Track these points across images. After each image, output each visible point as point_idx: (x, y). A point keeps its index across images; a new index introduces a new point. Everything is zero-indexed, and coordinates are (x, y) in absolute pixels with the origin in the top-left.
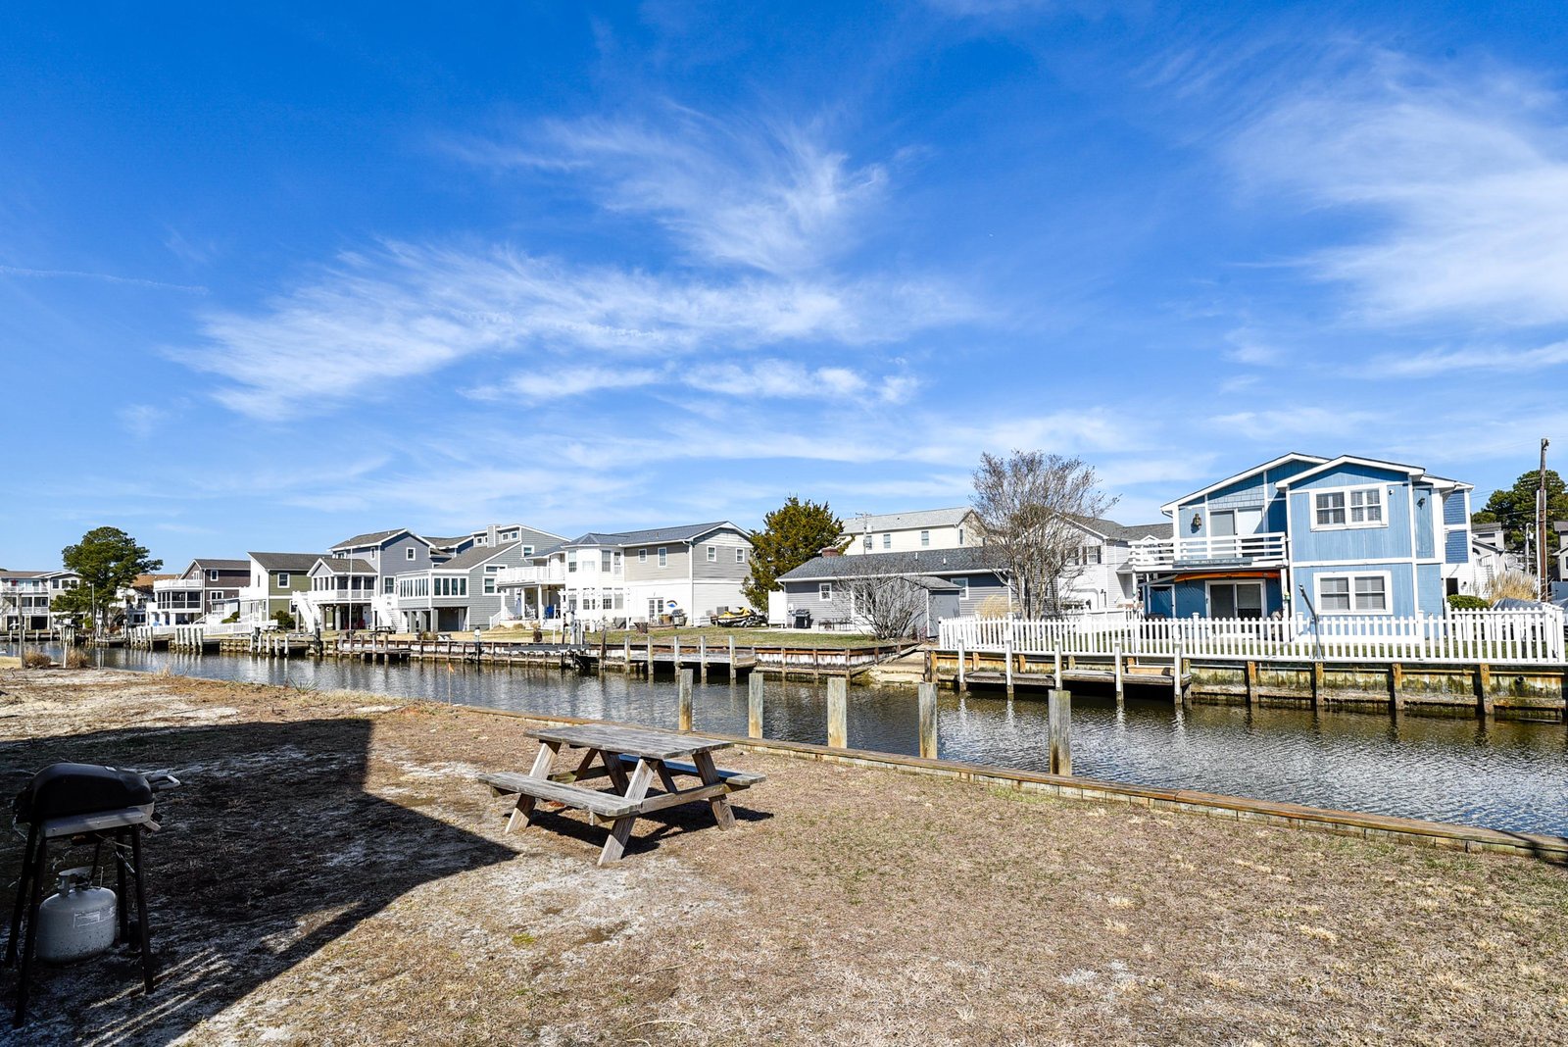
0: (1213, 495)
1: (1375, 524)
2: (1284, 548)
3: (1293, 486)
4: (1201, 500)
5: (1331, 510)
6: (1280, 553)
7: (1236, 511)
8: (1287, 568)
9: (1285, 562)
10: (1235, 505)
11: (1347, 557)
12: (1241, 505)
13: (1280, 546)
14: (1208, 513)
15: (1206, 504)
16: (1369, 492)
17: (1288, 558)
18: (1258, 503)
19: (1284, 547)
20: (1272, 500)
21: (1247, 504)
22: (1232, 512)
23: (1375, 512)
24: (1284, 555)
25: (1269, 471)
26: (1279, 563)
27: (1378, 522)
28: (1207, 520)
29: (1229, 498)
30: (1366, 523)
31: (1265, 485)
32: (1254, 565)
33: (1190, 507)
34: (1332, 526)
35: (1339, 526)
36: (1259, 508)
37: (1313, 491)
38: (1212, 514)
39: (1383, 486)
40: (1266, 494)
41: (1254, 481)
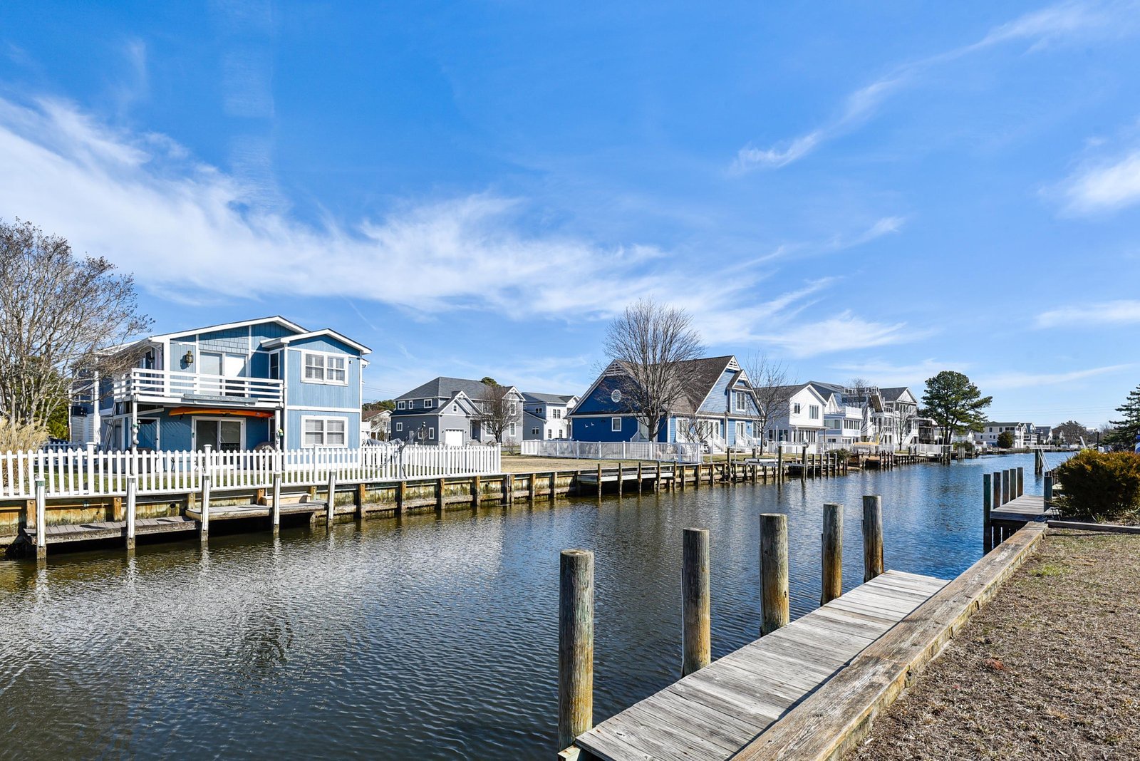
0: (203, 337)
1: (340, 383)
2: (281, 394)
3: (292, 343)
4: (192, 338)
5: (315, 369)
6: (278, 397)
7: (224, 355)
8: (282, 411)
9: (282, 405)
10: (224, 349)
11: (324, 406)
12: (229, 350)
13: (278, 391)
14: (198, 352)
15: (197, 343)
16: (337, 359)
17: (283, 402)
18: (243, 352)
19: (281, 392)
20: (255, 351)
21: (234, 351)
22: (220, 356)
23: (340, 373)
24: (281, 399)
25: (253, 326)
26: (277, 405)
27: (341, 382)
28: (198, 357)
29: (219, 342)
30: (335, 382)
31: (250, 337)
32: (258, 405)
33: (181, 343)
34: (314, 380)
35: (319, 381)
36: (244, 356)
37: (304, 350)
38: (202, 353)
39: (346, 356)
40: (251, 345)
41: (241, 332)
